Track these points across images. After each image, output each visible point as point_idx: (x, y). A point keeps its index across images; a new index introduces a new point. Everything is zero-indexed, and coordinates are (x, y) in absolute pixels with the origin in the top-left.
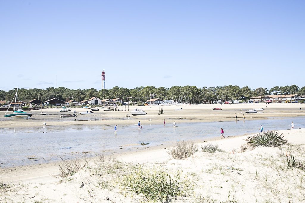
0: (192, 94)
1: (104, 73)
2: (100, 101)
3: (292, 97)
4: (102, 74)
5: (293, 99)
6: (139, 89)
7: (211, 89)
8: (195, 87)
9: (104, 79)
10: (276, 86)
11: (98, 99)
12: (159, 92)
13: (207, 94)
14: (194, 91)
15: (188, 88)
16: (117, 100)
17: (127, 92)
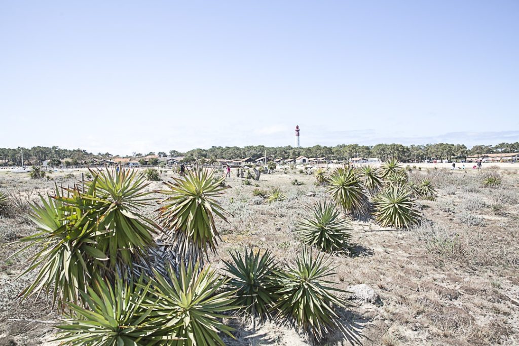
0: (397, 152)
1: (297, 127)
2: (307, 160)
3: (513, 156)
4: (295, 129)
5: (514, 158)
6: (341, 147)
7: (419, 148)
8: (401, 145)
9: (298, 135)
10: (501, 143)
11: (305, 158)
12: (363, 151)
13: (415, 152)
14: (399, 149)
15: (393, 147)
16: (323, 159)
17: (329, 150)
